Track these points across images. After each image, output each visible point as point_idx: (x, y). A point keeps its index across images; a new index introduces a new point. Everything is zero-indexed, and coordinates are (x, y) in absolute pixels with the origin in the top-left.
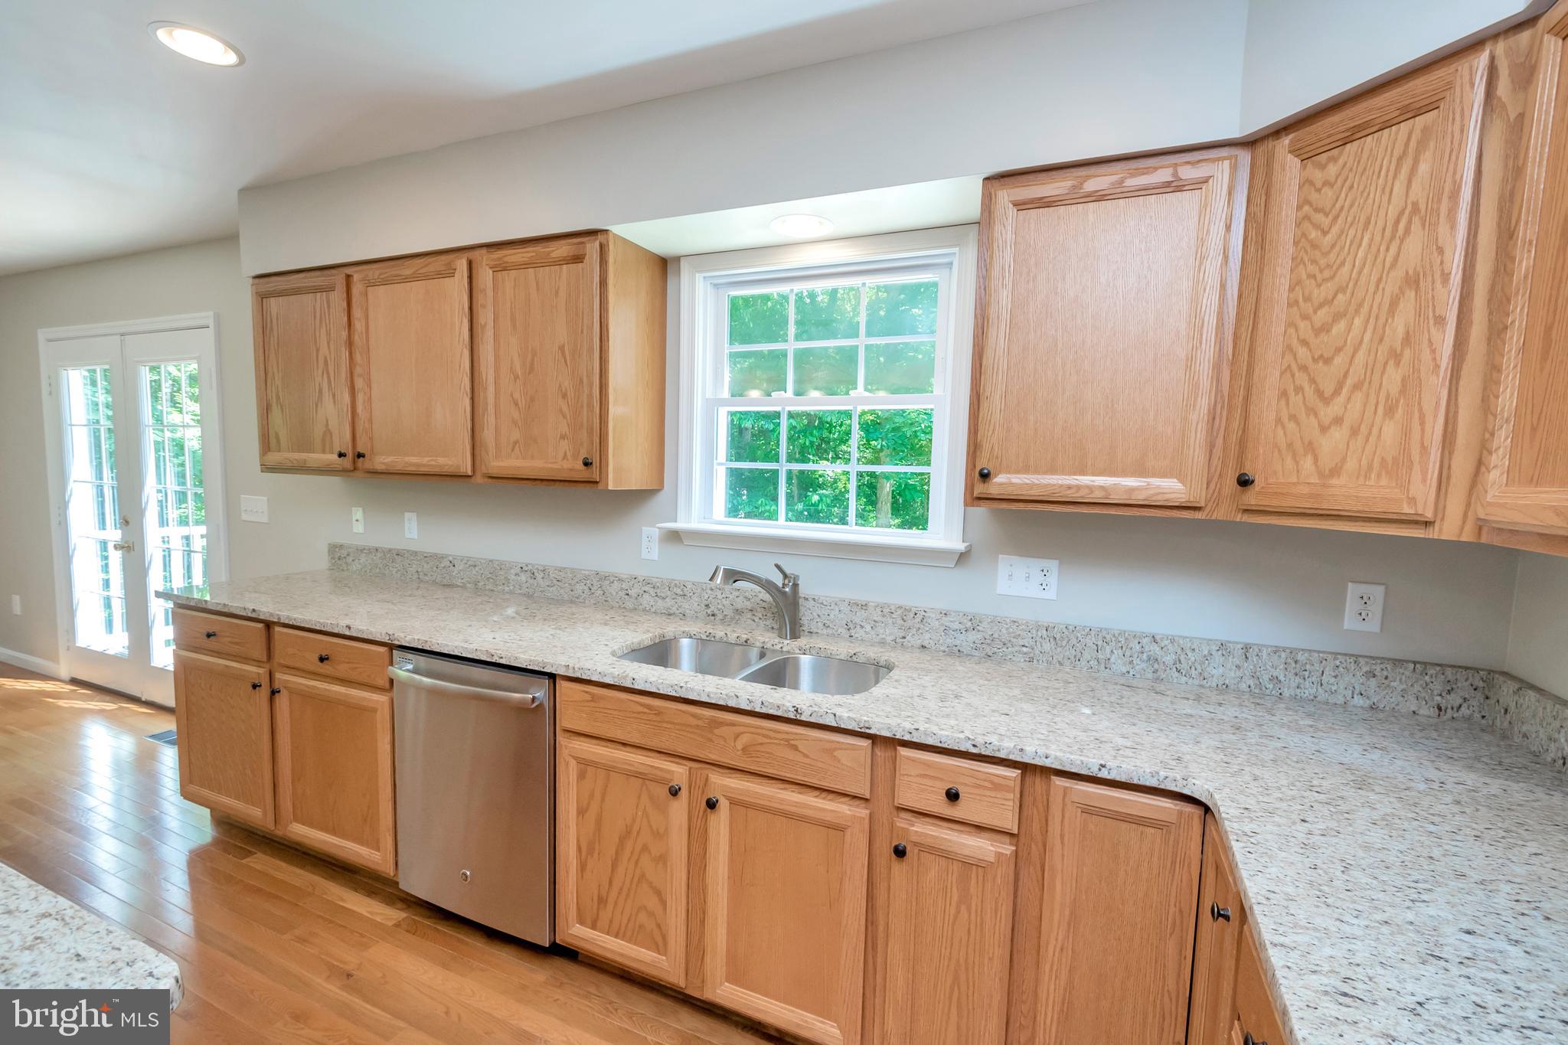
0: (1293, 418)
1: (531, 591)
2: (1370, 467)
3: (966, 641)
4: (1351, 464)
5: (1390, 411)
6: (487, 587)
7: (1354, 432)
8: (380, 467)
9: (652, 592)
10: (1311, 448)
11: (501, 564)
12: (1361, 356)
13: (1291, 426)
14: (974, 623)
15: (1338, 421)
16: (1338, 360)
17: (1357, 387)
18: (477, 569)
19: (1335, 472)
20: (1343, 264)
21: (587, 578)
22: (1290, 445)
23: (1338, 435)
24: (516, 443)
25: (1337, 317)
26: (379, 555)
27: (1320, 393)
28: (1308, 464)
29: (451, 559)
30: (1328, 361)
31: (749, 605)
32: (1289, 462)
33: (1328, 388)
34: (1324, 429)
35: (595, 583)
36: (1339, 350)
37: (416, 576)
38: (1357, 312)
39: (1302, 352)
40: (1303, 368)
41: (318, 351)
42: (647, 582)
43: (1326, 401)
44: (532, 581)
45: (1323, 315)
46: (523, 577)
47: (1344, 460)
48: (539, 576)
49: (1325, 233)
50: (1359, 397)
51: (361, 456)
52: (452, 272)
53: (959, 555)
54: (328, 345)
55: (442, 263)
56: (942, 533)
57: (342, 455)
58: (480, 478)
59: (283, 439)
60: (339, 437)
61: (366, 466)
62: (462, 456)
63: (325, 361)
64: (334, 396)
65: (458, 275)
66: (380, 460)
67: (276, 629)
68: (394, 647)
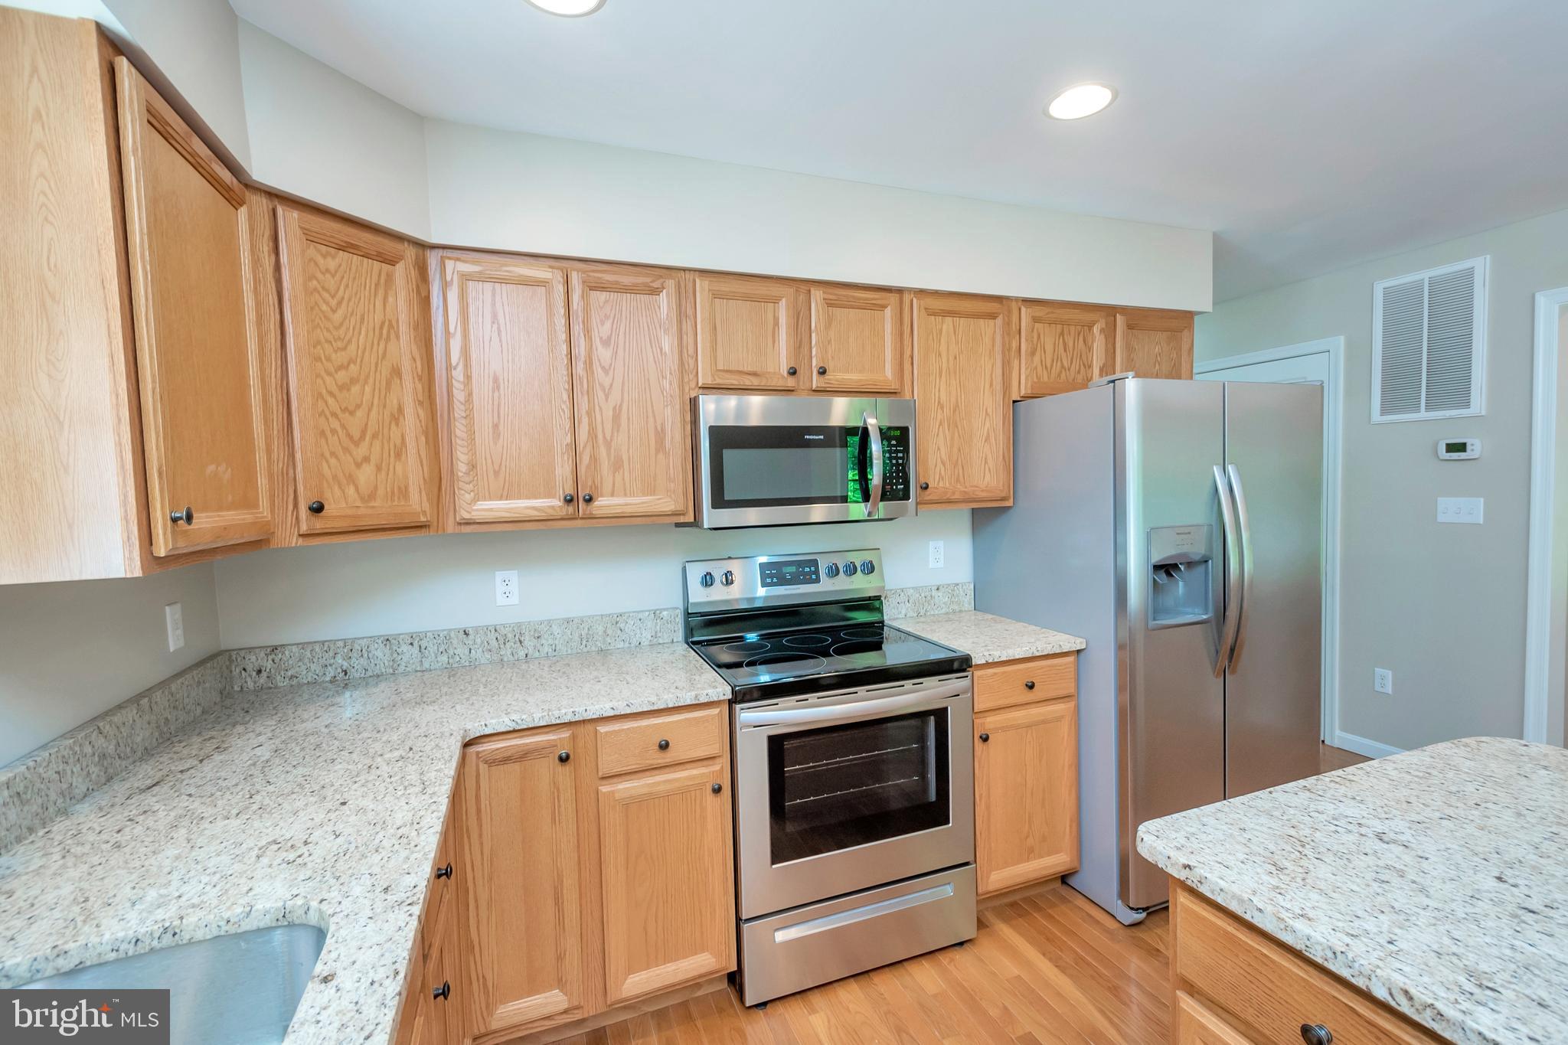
0: (333, 454)
2: (393, 492)
4: (381, 492)
7: (379, 468)
10: (351, 479)
12: (374, 413)
13: (333, 461)
15: (367, 459)
16: (359, 413)
17: (375, 436)
19: (372, 496)
20: (350, 341)
22: (335, 477)
23: (368, 470)
25: (353, 381)
27: (350, 437)
28: (351, 491)
30: (352, 413)
32: (336, 488)
33: (356, 435)
34: (358, 465)
36: (358, 406)
38: (366, 382)
39: (331, 400)
40: (334, 415)
43: (357, 444)
45: (342, 376)
47: (376, 488)
49: (334, 311)
50: (377, 444)
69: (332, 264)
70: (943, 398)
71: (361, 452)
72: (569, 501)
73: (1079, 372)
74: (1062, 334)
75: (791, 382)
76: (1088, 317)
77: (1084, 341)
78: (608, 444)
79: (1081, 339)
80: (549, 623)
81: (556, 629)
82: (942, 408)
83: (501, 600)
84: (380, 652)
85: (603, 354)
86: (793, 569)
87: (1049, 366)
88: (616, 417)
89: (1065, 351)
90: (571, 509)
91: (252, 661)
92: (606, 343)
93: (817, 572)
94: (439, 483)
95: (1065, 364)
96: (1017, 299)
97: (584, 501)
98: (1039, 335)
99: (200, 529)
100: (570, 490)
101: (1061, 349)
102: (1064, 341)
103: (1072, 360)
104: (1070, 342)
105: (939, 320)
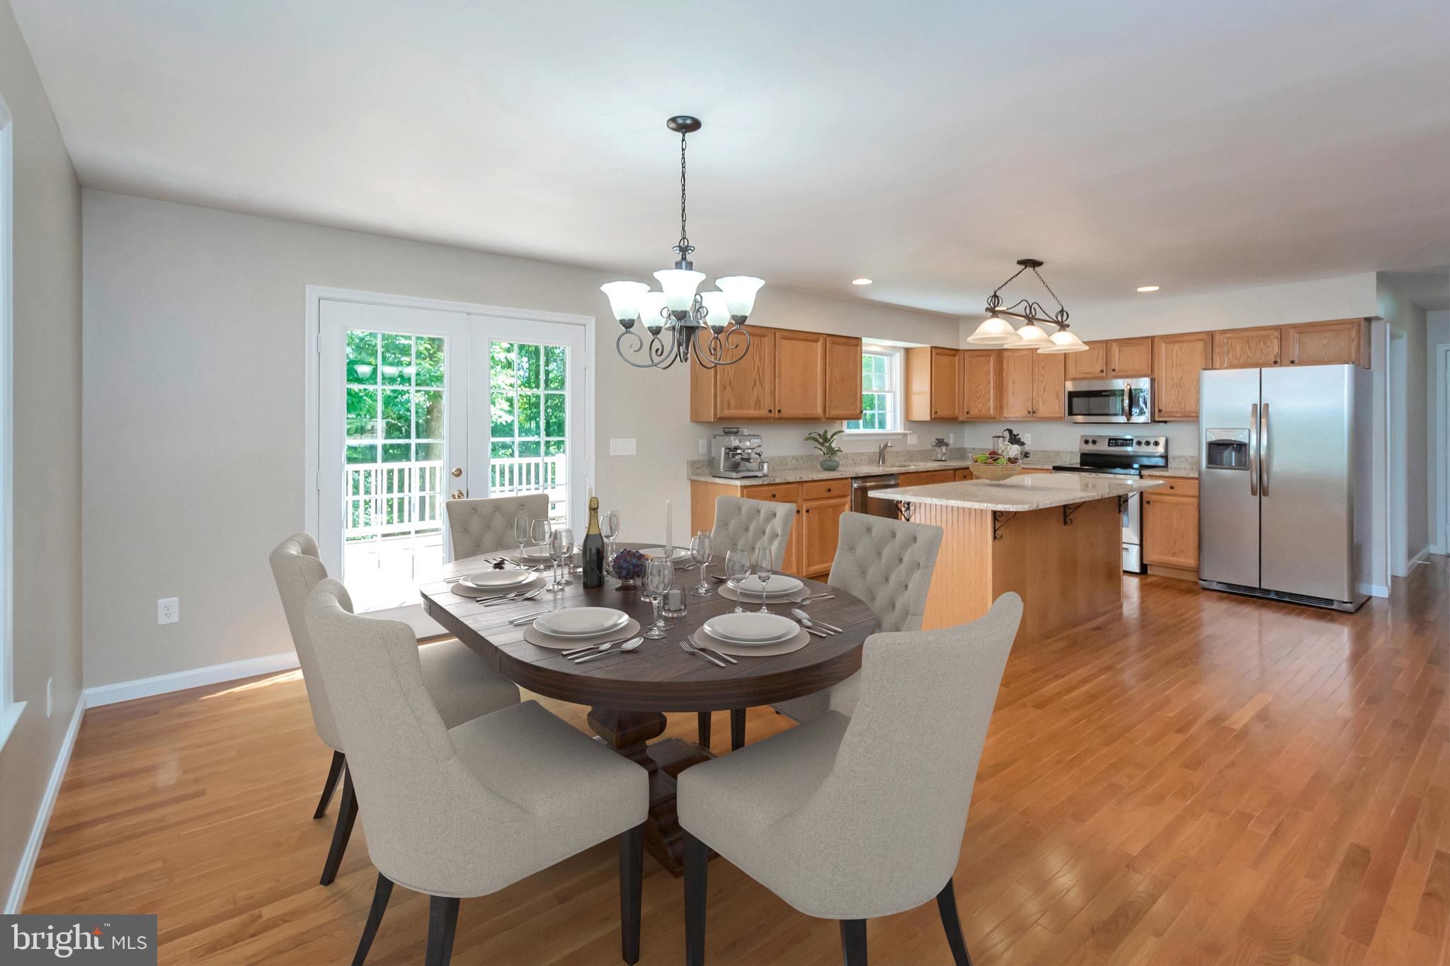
5: (988, 401)
8: (786, 416)
10: (976, 407)
12: (983, 392)
13: (973, 402)
14: (908, 452)
15: (980, 402)
16: (980, 391)
17: (983, 397)
20: (979, 376)
22: (973, 406)
23: (980, 405)
24: (837, 405)
25: (979, 385)
27: (977, 397)
28: (977, 411)
30: (978, 391)
32: (973, 409)
33: (979, 396)
40: (974, 393)
41: (754, 363)
43: (978, 399)
45: (976, 384)
48: (800, 460)
49: (976, 370)
51: (779, 411)
52: (817, 341)
53: (905, 435)
54: (760, 361)
55: (813, 337)
56: (900, 429)
57: (770, 411)
58: (824, 419)
59: (732, 403)
60: (767, 403)
61: (780, 415)
62: (819, 411)
63: (758, 368)
64: (762, 384)
65: (819, 343)
66: (787, 412)
67: (805, 485)
68: (852, 478)
69: (976, 361)
70: (1174, 376)
72: (1029, 412)
73: (1260, 358)
74: (1249, 342)
75: (1102, 375)
76: (1265, 333)
77: (1264, 344)
78: (1042, 397)
79: (1262, 343)
80: (1037, 451)
82: (1173, 380)
85: (1042, 372)
86: (1122, 441)
87: (1238, 356)
88: (1045, 388)
89: (1250, 349)
90: (1030, 415)
93: (1132, 443)
94: (1000, 406)
95: (1250, 355)
96: (1218, 331)
97: (1034, 412)
98: (1231, 345)
99: (941, 414)
100: (1030, 410)
101: (1247, 349)
102: (1249, 346)
103: (1255, 353)
104: (1253, 345)
105: (1172, 345)
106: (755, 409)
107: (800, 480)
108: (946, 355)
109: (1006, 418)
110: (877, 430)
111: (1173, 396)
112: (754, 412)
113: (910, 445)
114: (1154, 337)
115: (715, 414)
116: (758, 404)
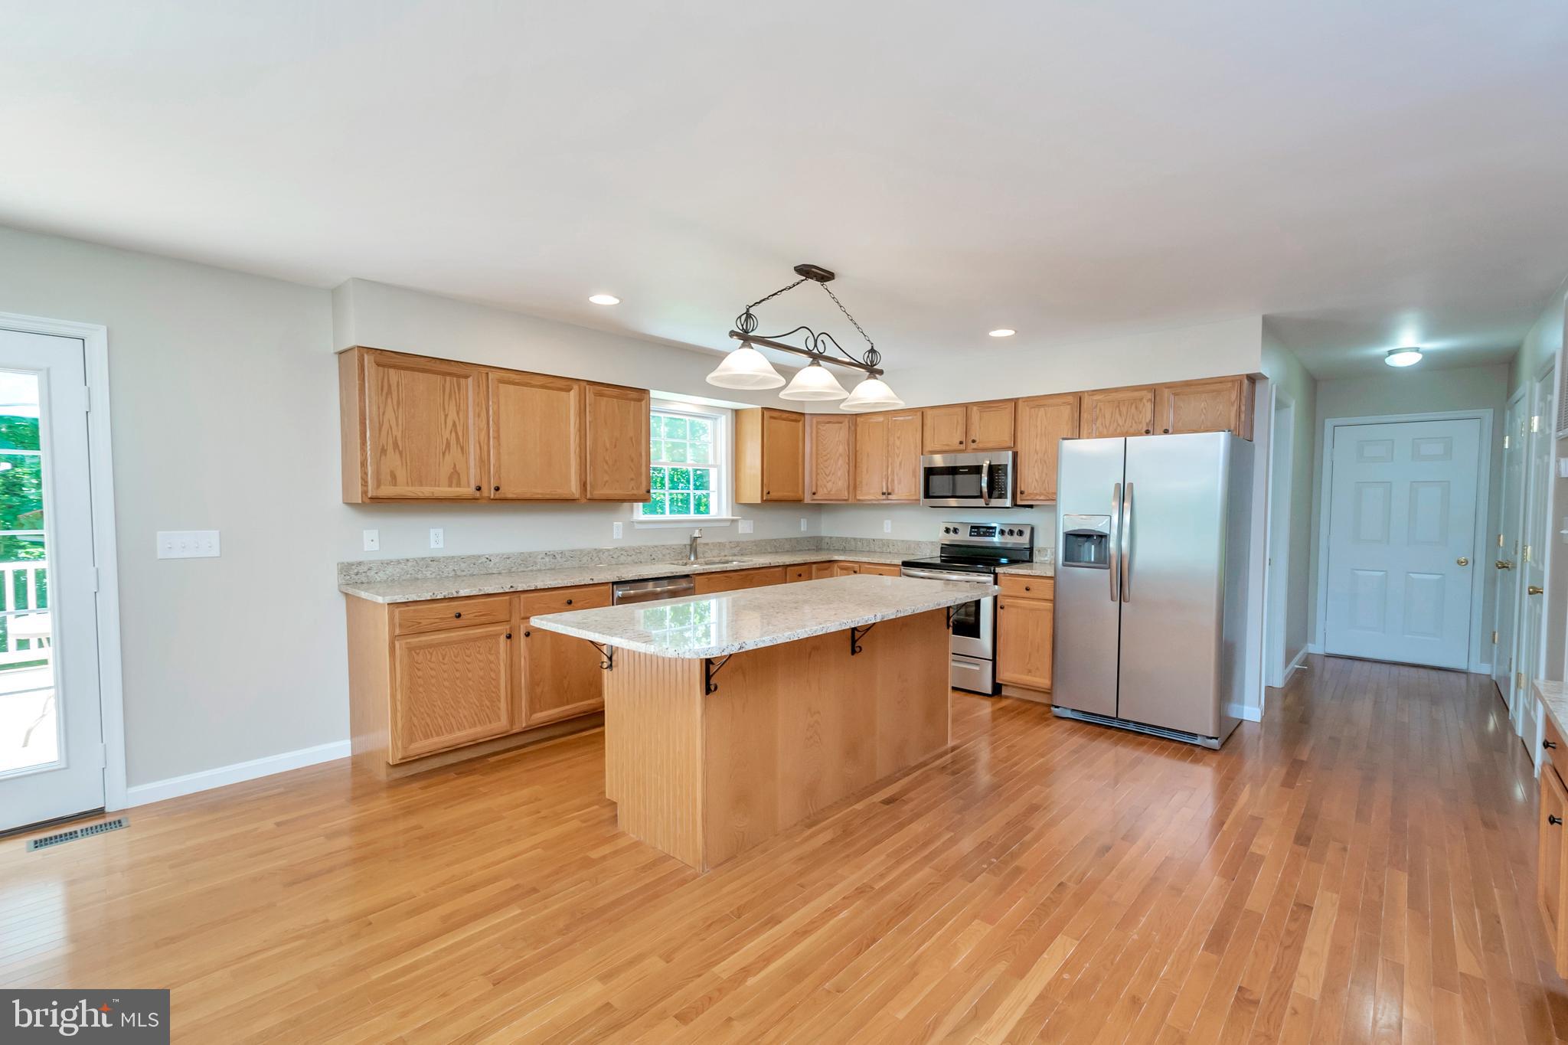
0: (820, 479)
1: (553, 566)
2: (837, 490)
3: (736, 551)
5: (839, 479)
6: (519, 570)
7: (834, 483)
8: (510, 496)
9: (625, 553)
10: (825, 486)
11: (530, 554)
13: (821, 481)
14: (738, 544)
15: (830, 481)
16: (828, 468)
17: (833, 474)
18: (511, 559)
21: (589, 553)
22: (821, 485)
23: (830, 483)
24: (607, 482)
25: (828, 459)
26: (410, 564)
27: (825, 474)
28: (825, 490)
29: (487, 556)
31: (668, 551)
32: (821, 488)
33: (828, 474)
34: (827, 482)
35: (595, 555)
36: (829, 466)
37: (453, 573)
38: (832, 459)
39: (821, 465)
41: (446, 416)
42: (622, 549)
43: (828, 476)
44: (553, 560)
46: (547, 559)
47: (832, 489)
48: (558, 557)
50: (833, 476)
51: (497, 489)
52: (568, 390)
53: (733, 521)
54: (458, 413)
55: (563, 383)
56: (726, 514)
57: (479, 489)
58: (584, 501)
59: (401, 475)
60: (473, 477)
61: (498, 495)
62: (573, 489)
63: (454, 424)
64: (462, 448)
65: (572, 393)
66: (508, 491)
67: (523, 596)
68: (614, 583)
69: (824, 428)
70: (1038, 447)
71: (829, 478)
72: (883, 494)
73: (1131, 427)
74: (1119, 406)
75: (963, 447)
76: (1137, 394)
77: (1136, 408)
78: (897, 475)
79: (1133, 407)
80: (897, 541)
81: (899, 544)
82: (1039, 453)
83: (886, 531)
84: (853, 543)
85: (898, 443)
86: (984, 530)
87: (1107, 425)
88: (900, 464)
89: (1120, 415)
90: (884, 497)
91: (827, 540)
92: (898, 438)
93: (995, 533)
94: (854, 485)
95: (1120, 423)
96: (1087, 392)
97: (889, 494)
98: (1100, 410)
99: (774, 495)
100: (884, 491)
101: (1117, 416)
102: (1119, 410)
103: (1125, 421)
104: (1124, 409)
105: (1037, 409)
106: (450, 486)
107: (512, 590)
108: (784, 420)
109: (859, 500)
110: (692, 516)
111: (1037, 474)
112: (450, 489)
113: (741, 534)
114: (1018, 399)
115: (365, 493)
116: (455, 477)
